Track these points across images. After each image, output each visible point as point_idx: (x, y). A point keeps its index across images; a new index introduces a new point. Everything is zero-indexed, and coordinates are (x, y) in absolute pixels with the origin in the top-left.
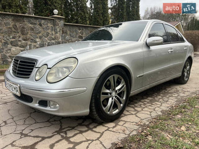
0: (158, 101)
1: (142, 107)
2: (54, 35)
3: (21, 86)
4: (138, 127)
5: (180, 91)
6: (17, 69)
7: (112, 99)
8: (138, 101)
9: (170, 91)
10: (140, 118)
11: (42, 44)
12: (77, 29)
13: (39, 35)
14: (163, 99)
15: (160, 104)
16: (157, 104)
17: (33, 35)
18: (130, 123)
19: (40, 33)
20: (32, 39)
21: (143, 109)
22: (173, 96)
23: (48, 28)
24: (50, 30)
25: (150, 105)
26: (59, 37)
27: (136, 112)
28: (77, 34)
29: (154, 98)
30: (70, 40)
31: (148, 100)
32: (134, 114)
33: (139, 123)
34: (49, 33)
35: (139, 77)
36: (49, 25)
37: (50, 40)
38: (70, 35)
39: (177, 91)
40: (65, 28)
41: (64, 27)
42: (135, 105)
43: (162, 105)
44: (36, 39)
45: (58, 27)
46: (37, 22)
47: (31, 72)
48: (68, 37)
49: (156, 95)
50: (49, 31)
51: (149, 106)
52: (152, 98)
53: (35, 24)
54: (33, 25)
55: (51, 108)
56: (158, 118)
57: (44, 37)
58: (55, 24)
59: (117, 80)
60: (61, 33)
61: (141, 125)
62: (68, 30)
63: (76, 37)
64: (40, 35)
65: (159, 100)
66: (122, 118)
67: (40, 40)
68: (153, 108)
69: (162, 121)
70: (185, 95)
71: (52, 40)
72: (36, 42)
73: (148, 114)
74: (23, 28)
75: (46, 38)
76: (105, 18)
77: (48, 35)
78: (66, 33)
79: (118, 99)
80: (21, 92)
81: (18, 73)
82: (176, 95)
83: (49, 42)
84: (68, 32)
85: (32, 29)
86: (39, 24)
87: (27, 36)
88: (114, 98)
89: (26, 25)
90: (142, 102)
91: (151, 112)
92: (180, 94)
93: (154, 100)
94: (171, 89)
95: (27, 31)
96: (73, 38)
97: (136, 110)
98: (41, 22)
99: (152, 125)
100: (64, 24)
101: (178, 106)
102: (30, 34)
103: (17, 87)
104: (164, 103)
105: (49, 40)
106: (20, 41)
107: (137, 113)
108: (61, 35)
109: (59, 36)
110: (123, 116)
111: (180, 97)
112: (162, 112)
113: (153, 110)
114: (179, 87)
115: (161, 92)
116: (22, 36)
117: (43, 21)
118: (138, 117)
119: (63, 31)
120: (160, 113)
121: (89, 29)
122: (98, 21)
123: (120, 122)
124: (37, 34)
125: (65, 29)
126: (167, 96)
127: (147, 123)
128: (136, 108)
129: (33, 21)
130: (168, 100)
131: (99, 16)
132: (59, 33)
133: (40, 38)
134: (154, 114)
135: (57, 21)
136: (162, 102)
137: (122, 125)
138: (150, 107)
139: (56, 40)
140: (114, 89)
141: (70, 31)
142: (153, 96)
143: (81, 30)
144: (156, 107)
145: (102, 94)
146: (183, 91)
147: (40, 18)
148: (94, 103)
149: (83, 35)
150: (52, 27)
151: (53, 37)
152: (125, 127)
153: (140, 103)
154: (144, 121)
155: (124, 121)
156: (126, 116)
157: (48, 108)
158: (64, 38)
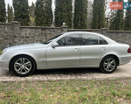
36: (59, 31)
53: (52, 31)
54: (50, 32)
58: (62, 31)
74: (46, 33)
76: (100, 24)
85: (50, 34)
95: (47, 35)
102: (49, 36)
106: (44, 40)
116: (45, 37)
117: (55, 30)
124: (52, 36)
129: (50, 30)
131: (95, 22)
135: (63, 29)
147: (54, 28)
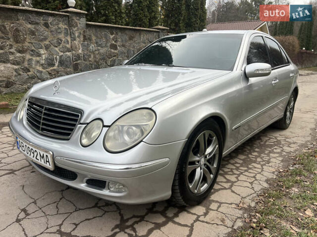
0: (255, 162)
1: (235, 174)
2: (70, 43)
3: (54, 153)
4: (241, 212)
5: (282, 143)
6: (42, 121)
7: (201, 169)
8: (227, 163)
9: (267, 143)
10: (239, 195)
11: (50, 58)
12: (107, 32)
13: (45, 42)
14: (261, 158)
15: (259, 166)
16: (255, 168)
17: (35, 43)
18: (227, 205)
19: (45, 39)
20: (32, 51)
21: (239, 178)
22: (275, 150)
23: (59, 31)
24: (63, 35)
25: (246, 169)
26: (78, 47)
27: (230, 184)
28: (107, 41)
29: (247, 155)
30: (97, 52)
31: (240, 159)
32: (229, 189)
33: (241, 205)
34: (61, 40)
35: (235, 129)
36: (61, 25)
37: (64, 52)
38: (97, 43)
39: (278, 143)
40: (87, 31)
41: (86, 28)
42: (223, 171)
43: (263, 168)
44: (40, 50)
45: (76, 28)
46: (41, 20)
47: (72, 130)
48: (92, 47)
49: (249, 150)
50: (61, 36)
51: (246, 171)
52: (246, 157)
53: (37, 24)
54: (33, 26)
55: (111, 191)
56: (267, 195)
57: (52, 47)
58: (71, 25)
59: (208, 138)
60: (82, 39)
61: (245, 209)
62: (93, 35)
63: (106, 46)
64: (47, 42)
65: (256, 159)
66: (213, 195)
67: (46, 52)
68: (252, 175)
69: (274, 200)
70: (292, 150)
71: (66, 52)
72: (39, 55)
73: (248, 187)
74: (17, 30)
75: (57, 49)
76: (153, 14)
77: (60, 43)
78: (90, 39)
79: (208, 168)
80: (54, 163)
81: (43, 129)
82: (279, 150)
83: (62, 55)
84: (94, 38)
85: (32, 33)
86: (45, 23)
87: (24, 45)
88: (203, 167)
89: (21, 25)
90: (233, 164)
91: (251, 183)
92: (284, 148)
93: (249, 160)
94: (267, 139)
95: (23, 36)
96: (102, 47)
97: (228, 181)
98: (48, 20)
99: (261, 207)
100: (87, 24)
101: (287, 171)
102: (30, 41)
103: (47, 156)
104: (265, 165)
105: (62, 52)
106: (12, 53)
107: (231, 186)
108: (82, 42)
109: (78, 44)
110: (213, 193)
111: (285, 153)
112: (267, 183)
113: (254, 179)
114: (279, 135)
115: (254, 144)
116: (15, 46)
117: (50, 19)
118: (236, 194)
119: (84, 36)
120: (266, 185)
121: (127, 32)
122: (141, 20)
123: (211, 204)
124: (41, 40)
125: (88, 33)
126: (267, 152)
127: (253, 204)
128: (227, 177)
129: (33, 18)
130: (270, 159)
131: (142, 10)
132: (78, 39)
133: (47, 47)
134: (257, 188)
135: (74, 18)
136: (262, 163)
137: (217, 210)
138: (246, 173)
139: (74, 52)
140: (204, 154)
141: (97, 36)
142: (245, 151)
143: (114, 35)
144: (256, 173)
145: (189, 165)
146: (288, 142)
147: (45, 13)
148: (177, 181)
149: (118, 44)
150: (65, 29)
151: (68, 46)
152: (222, 213)
153: (230, 166)
154: (247, 200)
155: (217, 202)
156: (217, 193)
157: (105, 192)
158: (86, 47)
